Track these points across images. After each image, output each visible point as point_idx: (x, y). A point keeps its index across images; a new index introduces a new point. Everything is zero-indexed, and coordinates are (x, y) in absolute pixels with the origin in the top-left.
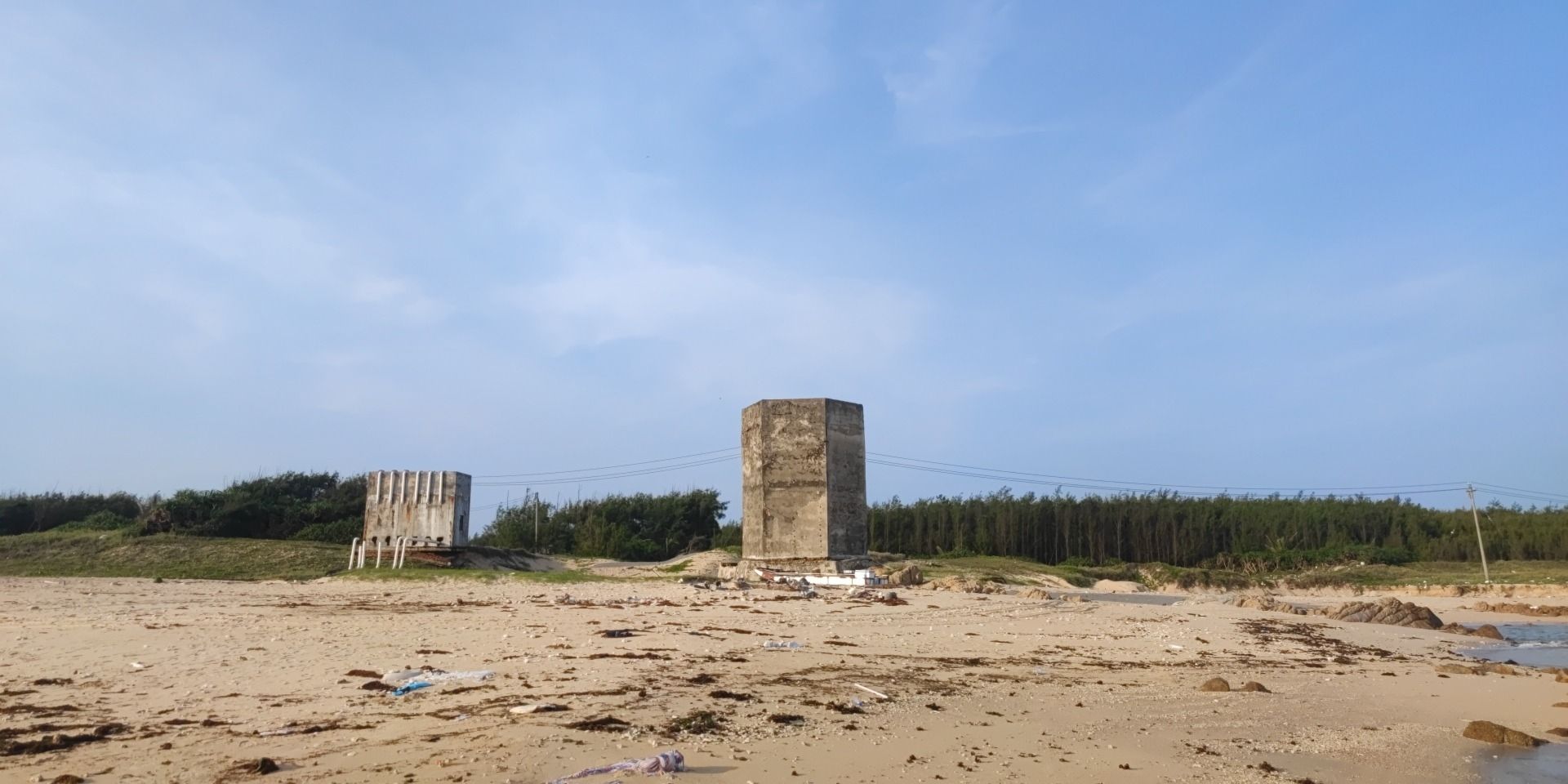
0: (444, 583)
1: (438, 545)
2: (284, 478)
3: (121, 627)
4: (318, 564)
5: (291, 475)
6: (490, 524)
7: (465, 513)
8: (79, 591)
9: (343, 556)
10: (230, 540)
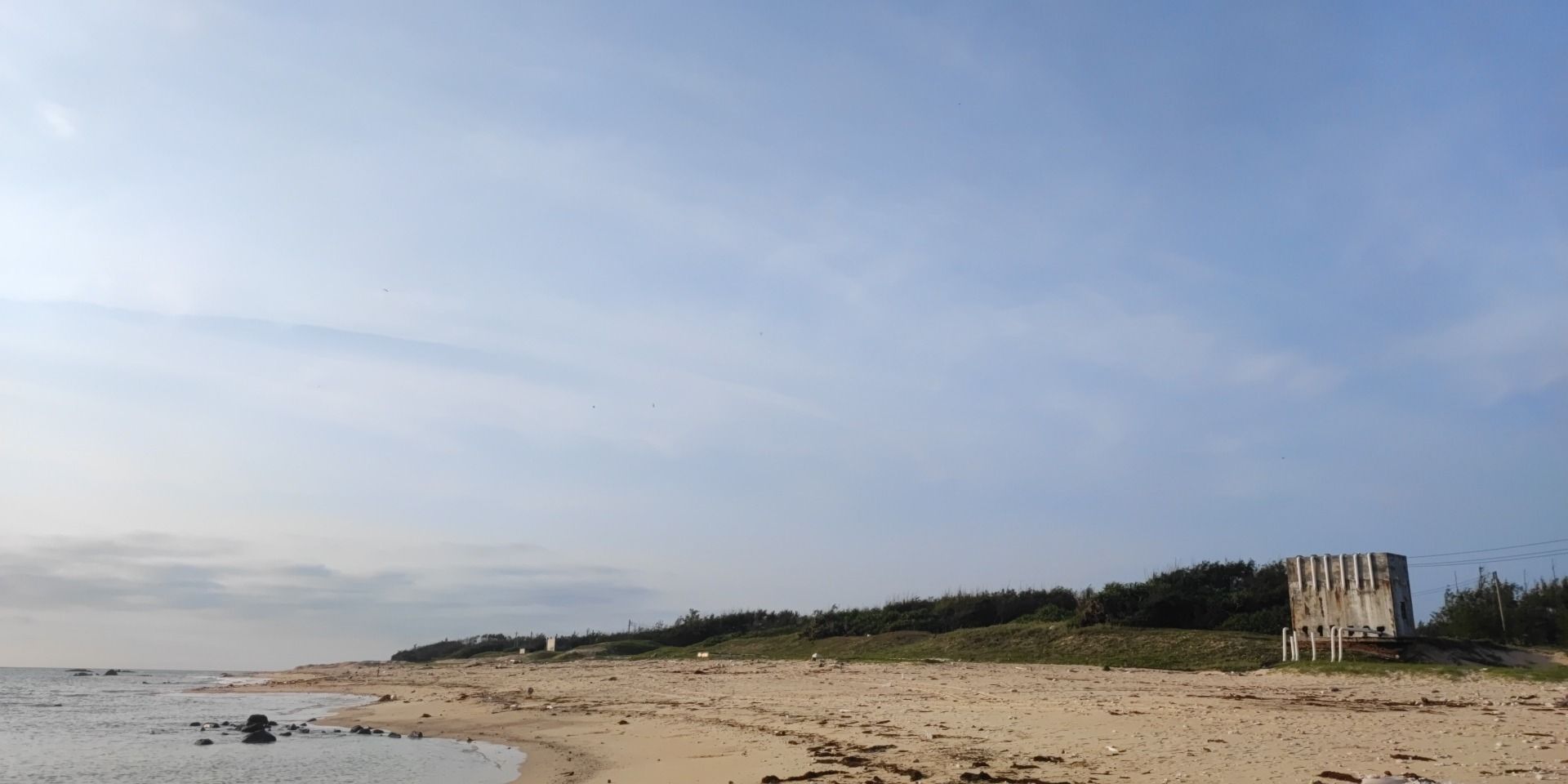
0: (1398, 679)
1: (1380, 635)
2: (1200, 568)
3: (1088, 712)
4: (1250, 655)
5: (1206, 565)
6: (1439, 611)
7: (1405, 598)
8: (1044, 677)
9: (1275, 647)
10: (1160, 630)
